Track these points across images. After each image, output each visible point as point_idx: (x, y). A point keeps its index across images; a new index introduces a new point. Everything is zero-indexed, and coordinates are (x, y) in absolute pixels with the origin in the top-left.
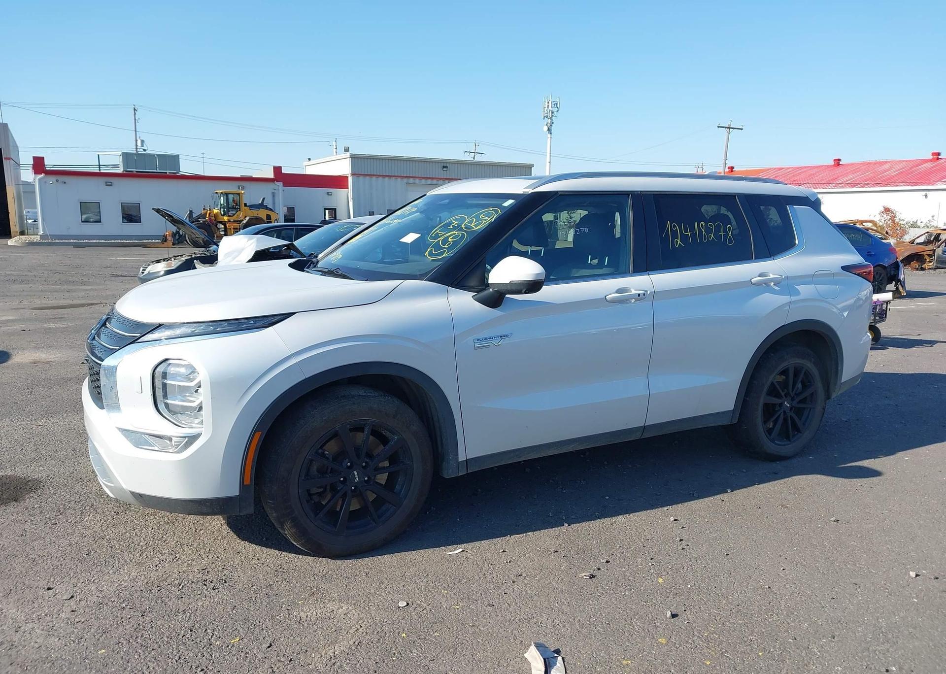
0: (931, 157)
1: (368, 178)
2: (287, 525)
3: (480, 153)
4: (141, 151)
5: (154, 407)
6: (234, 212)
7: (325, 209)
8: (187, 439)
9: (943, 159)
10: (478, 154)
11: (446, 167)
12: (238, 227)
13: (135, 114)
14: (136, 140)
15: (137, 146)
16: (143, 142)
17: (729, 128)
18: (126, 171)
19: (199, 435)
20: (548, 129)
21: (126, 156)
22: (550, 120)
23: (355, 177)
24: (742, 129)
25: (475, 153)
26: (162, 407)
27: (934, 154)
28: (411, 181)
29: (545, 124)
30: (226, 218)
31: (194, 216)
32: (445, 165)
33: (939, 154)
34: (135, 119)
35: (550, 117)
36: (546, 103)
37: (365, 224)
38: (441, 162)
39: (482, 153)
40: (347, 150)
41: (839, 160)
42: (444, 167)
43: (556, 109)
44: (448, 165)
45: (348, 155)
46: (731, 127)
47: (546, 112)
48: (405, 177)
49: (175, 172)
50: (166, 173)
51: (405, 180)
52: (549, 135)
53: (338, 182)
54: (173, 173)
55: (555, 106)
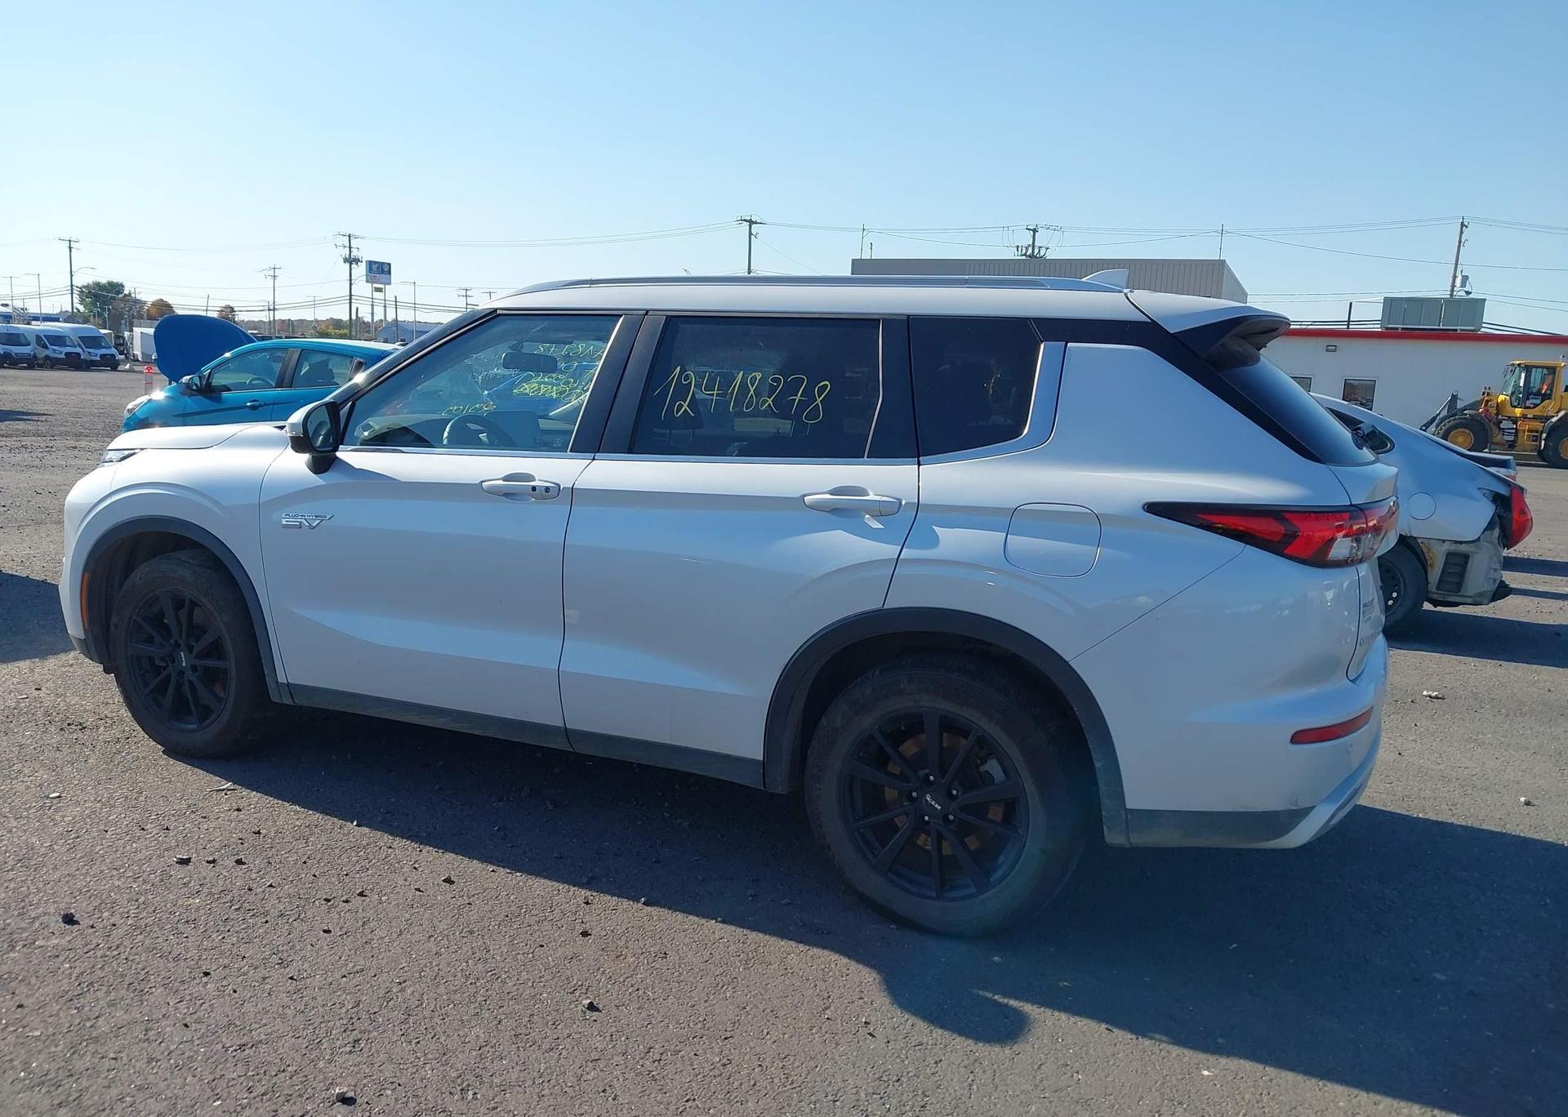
4: (1460, 294)
6: (1538, 401)
12: (1541, 429)
13: (1462, 232)
14: (1455, 277)
15: (1453, 286)
16: (1465, 279)
18: (1387, 329)
21: (1390, 304)
30: (1518, 412)
31: (1460, 405)
34: (1460, 241)
49: (1473, 328)
50: (1456, 330)
54: (1470, 330)
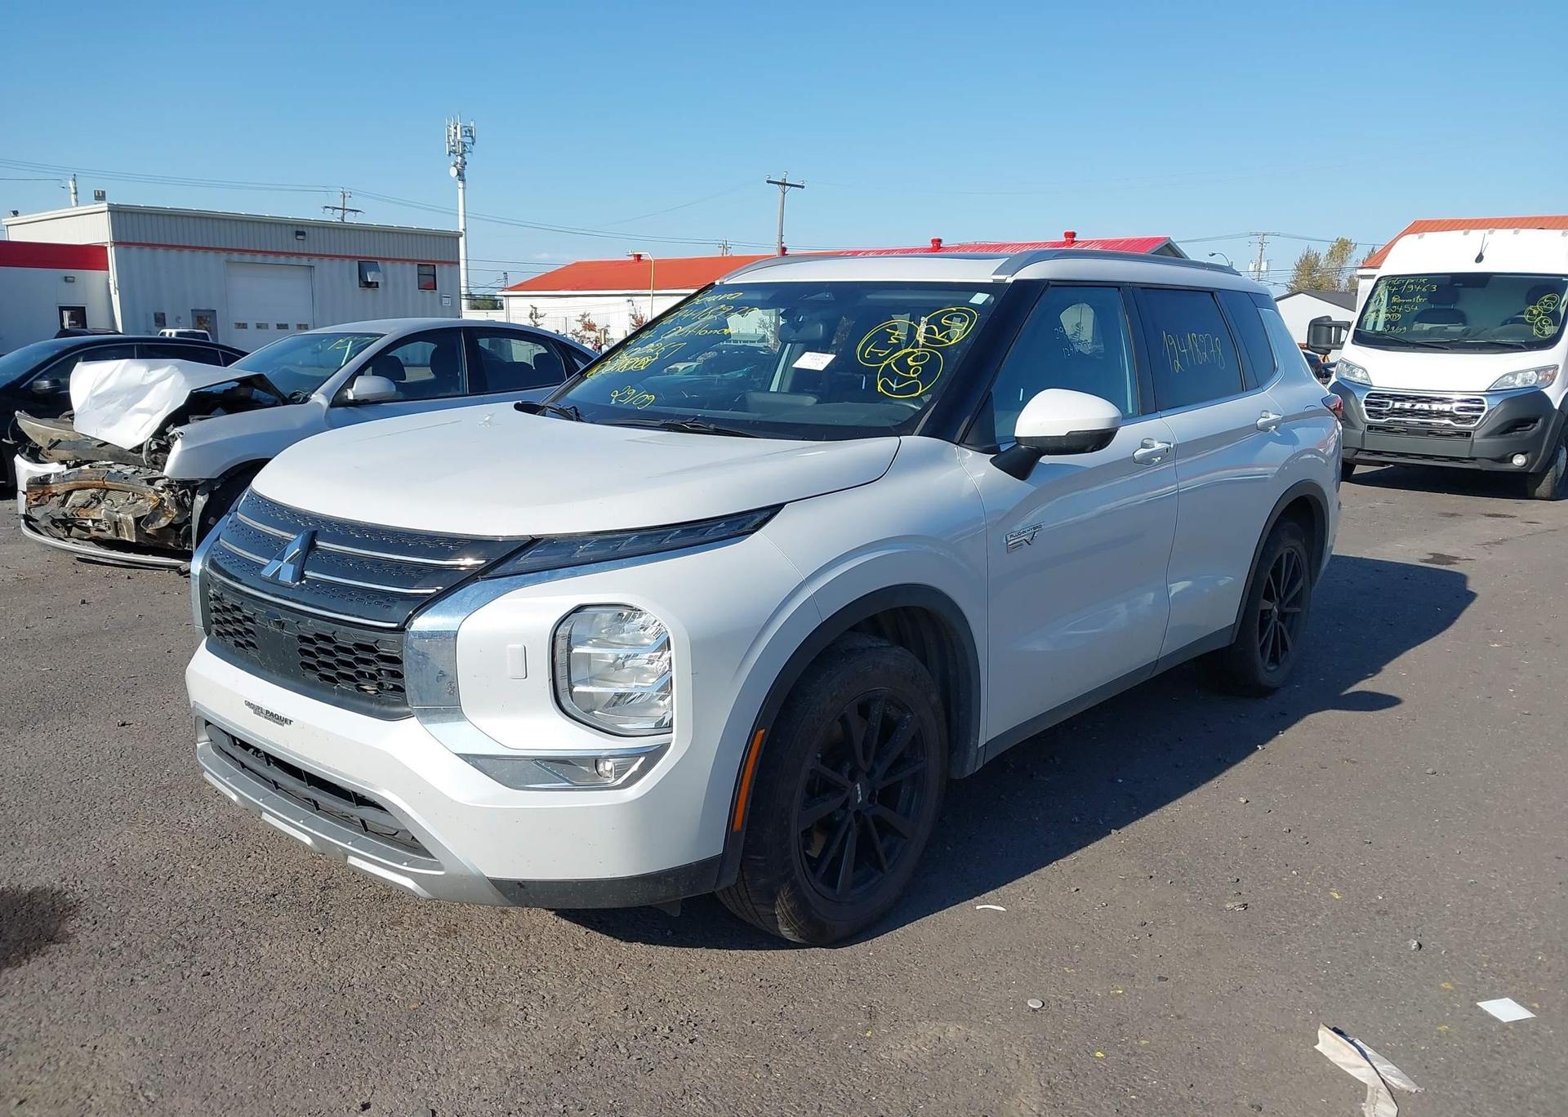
0: (1064, 239)
1: (147, 250)
2: (782, 896)
3: (353, 210)
5: (555, 704)
7: (62, 309)
8: (642, 759)
9: (1079, 242)
10: (351, 213)
11: (303, 233)
17: (785, 184)
19: (664, 748)
20: (459, 174)
22: (459, 158)
23: (122, 248)
24: (803, 187)
25: (343, 209)
26: (566, 701)
27: (1067, 235)
28: (236, 257)
29: (452, 163)
32: (300, 229)
33: (1073, 235)
35: (462, 152)
36: (452, 129)
37: (384, 335)
38: (292, 225)
39: (358, 211)
40: (100, 197)
41: (940, 241)
42: (298, 233)
43: (469, 140)
44: (305, 230)
45: (104, 206)
46: (787, 182)
47: (453, 144)
48: (224, 250)
51: (224, 255)
52: (460, 184)
53: (87, 257)
55: (468, 135)
